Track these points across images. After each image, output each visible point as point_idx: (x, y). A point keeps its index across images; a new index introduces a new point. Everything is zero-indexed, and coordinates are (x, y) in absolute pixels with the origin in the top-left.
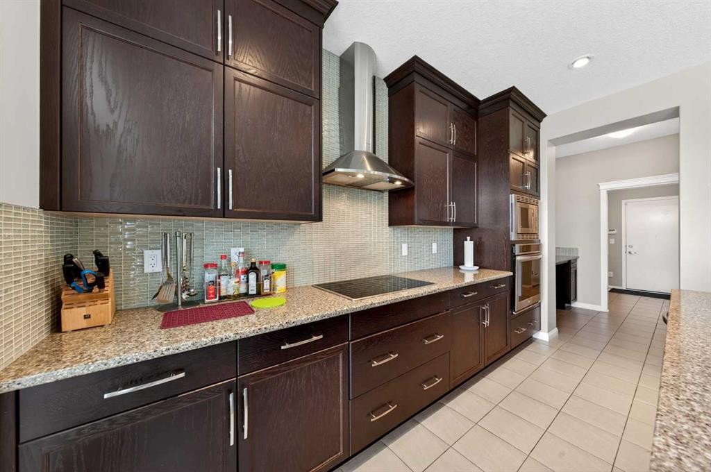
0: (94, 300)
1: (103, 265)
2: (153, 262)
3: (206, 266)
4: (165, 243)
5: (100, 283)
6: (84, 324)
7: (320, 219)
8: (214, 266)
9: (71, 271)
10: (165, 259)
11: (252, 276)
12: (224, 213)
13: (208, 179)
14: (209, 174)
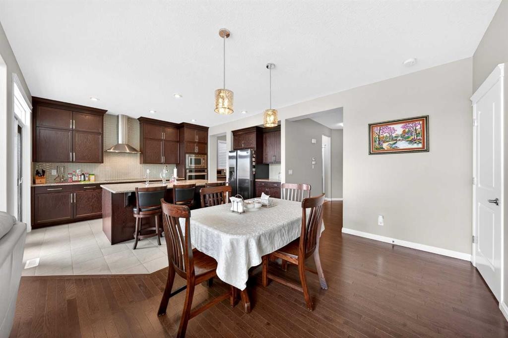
0: (42, 178)
1: (44, 172)
2: (54, 172)
3: (69, 174)
4: (57, 168)
5: (44, 175)
6: (40, 182)
7: (103, 163)
8: (71, 174)
9: (38, 173)
10: (57, 172)
11: (83, 176)
12: (72, 162)
13: (69, 155)
14: (68, 153)
